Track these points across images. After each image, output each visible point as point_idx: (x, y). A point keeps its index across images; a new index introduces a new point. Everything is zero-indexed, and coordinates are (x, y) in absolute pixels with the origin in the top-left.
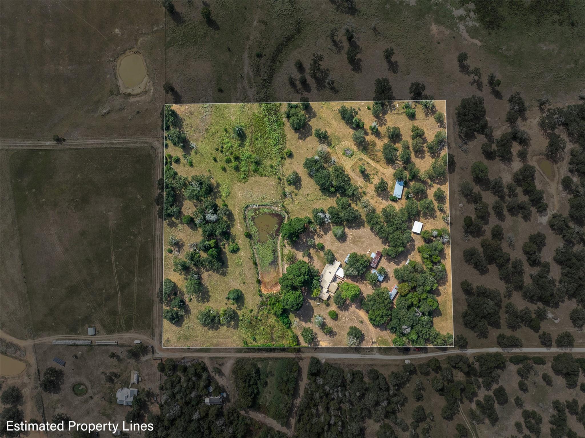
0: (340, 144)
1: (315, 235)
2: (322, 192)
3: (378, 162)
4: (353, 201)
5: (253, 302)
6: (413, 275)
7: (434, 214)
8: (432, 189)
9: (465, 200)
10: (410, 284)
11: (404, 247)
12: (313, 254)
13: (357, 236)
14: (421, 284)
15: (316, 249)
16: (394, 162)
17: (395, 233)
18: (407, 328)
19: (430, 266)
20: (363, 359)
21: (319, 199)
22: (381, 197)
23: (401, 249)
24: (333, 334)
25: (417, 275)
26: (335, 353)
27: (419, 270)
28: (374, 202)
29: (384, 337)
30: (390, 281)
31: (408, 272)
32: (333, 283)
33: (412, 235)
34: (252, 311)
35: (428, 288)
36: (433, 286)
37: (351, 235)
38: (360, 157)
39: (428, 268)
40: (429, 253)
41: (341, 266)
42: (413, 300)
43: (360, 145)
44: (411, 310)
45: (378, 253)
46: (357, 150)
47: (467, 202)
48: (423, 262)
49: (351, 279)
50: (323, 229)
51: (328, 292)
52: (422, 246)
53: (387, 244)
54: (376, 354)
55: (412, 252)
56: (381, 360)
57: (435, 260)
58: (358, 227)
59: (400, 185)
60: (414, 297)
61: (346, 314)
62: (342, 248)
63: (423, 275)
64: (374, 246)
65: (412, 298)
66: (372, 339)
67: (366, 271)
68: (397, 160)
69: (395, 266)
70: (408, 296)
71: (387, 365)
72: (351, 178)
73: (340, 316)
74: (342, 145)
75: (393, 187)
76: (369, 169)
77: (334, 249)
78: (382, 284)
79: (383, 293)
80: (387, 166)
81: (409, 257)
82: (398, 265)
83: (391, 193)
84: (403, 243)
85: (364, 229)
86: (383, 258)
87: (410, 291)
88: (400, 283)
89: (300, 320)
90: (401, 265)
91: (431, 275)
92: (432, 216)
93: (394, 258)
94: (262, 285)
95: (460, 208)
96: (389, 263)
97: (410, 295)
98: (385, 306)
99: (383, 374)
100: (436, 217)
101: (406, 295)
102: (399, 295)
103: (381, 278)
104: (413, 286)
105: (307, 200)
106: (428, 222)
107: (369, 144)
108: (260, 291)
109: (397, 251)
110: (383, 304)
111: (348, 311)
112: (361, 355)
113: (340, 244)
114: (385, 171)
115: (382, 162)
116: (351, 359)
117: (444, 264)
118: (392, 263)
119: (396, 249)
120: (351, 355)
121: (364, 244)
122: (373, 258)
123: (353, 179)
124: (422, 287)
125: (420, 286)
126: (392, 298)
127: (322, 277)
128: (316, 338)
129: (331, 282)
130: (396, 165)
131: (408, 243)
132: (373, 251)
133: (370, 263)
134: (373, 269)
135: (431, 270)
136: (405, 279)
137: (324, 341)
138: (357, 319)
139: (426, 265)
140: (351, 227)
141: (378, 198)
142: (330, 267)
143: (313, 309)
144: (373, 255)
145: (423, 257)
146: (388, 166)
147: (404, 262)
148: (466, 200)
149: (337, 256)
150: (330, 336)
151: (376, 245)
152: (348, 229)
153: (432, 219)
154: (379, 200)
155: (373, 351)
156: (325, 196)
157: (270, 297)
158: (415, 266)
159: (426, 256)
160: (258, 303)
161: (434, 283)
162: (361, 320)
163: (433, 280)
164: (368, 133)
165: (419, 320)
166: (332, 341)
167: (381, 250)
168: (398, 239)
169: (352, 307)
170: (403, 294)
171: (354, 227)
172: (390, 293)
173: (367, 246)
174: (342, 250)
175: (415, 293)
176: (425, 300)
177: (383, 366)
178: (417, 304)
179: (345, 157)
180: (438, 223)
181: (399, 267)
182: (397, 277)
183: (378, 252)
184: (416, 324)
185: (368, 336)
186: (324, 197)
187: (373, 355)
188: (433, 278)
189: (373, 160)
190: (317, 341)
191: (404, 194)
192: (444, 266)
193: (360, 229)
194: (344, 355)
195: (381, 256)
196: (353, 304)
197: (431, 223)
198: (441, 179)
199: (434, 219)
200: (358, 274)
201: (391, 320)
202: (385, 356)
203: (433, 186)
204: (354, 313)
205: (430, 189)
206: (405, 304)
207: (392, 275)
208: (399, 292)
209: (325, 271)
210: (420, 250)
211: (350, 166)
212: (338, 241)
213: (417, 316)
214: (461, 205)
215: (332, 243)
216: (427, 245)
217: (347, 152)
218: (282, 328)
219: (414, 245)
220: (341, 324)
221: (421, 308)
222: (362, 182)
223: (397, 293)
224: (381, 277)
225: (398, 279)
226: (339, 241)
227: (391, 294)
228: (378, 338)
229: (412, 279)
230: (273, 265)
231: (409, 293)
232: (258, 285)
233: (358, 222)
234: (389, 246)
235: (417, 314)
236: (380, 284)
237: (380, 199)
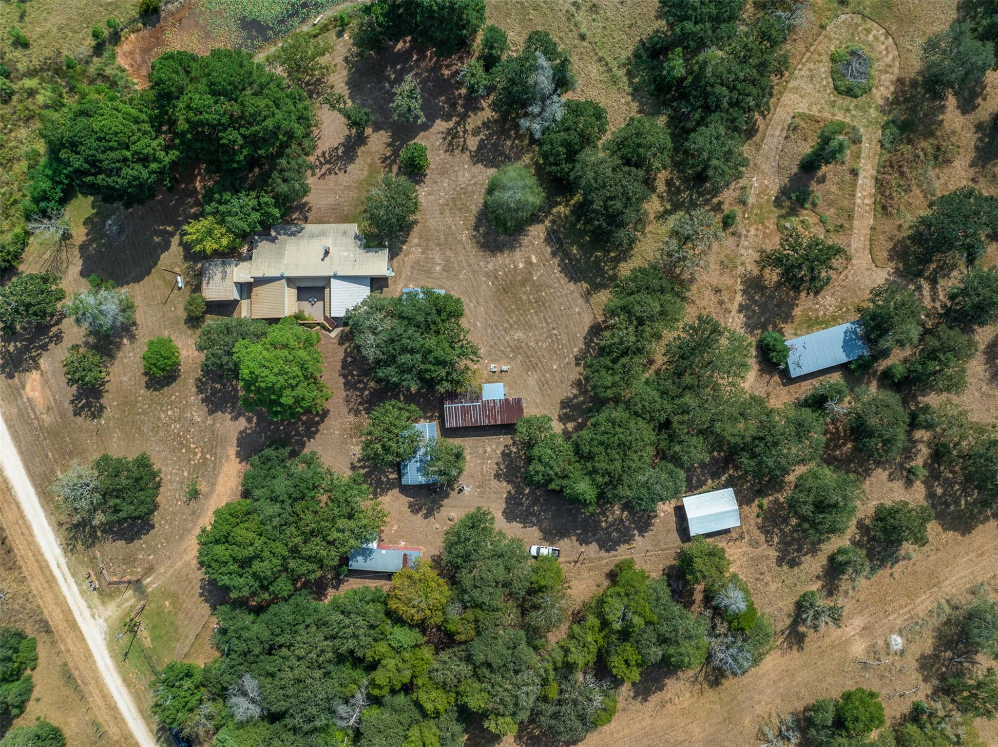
0: (869, 24)
1: (447, 118)
2: (637, 56)
3: (884, 208)
4: (669, 192)
5: (60, 29)
6: (499, 602)
7: (799, 550)
8: (898, 485)
9: (926, 644)
10: (454, 612)
11: (601, 496)
12: (369, 153)
13: (538, 287)
14: (480, 658)
15: (396, 153)
16: (920, 274)
17: (642, 424)
18: (253, 701)
19: (578, 657)
20: (51, 581)
21: (601, 59)
22: (751, 298)
23: (584, 487)
24: (89, 405)
25: (511, 616)
26: (21, 452)
27: (536, 618)
28: (715, 282)
29: (181, 616)
30: (426, 517)
31: (501, 574)
32: (290, 294)
33: (665, 509)
34: (22, 43)
35: (476, 702)
36: (497, 715)
37: (529, 263)
38: (862, 130)
39: (567, 651)
40: (636, 620)
41: (377, 283)
42: (391, 663)
43: (906, 100)
44: (346, 671)
45: (513, 406)
46: (881, 102)
47: (923, 657)
48: (578, 618)
49: (347, 354)
50: (488, 137)
51: (246, 289)
52: (644, 576)
53: (570, 426)
54: (101, 621)
55: (594, 546)
56: (88, 655)
57: (616, 663)
58: (573, 272)
59: (847, 345)
60: (407, 655)
61: (198, 413)
62: (456, 254)
63: (523, 646)
64: (532, 380)
65: (398, 650)
66: (149, 570)
67: (411, 398)
68: (934, 282)
69: (497, 509)
70: (397, 629)
71: (76, 688)
72: (757, 138)
73: (173, 391)
74: (868, 31)
75: (814, 323)
76: (834, 189)
77: (432, 223)
78: (396, 491)
79: (350, 517)
80: (886, 254)
81: (568, 545)
82: (510, 515)
83: (788, 329)
84: (614, 482)
85: (581, 301)
86: (504, 440)
87: (422, 626)
88: (436, 562)
89: (83, 248)
90: (513, 530)
91: (545, 682)
92: (788, 544)
93: (529, 481)
94: (146, 33)
95: (881, 643)
96: (497, 476)
97: (403, 636)
98: (295, 551)
99: (35, 694)
100: (793, 564)
101: (397, 619)
102: (384, 586)
103: (413, 475)
104: (451, 627)
105: (570, 17)
106: (754, 544)
107: (932, 134)
108: (116, 38)
109: (566, 477)
110: (298, 540)
111: (211, 412)
112: (63, 561)
113: (465, 236)
114: (861, 260)
115: (889, 226)
116: (29, 528)
117: (620, 705)
118: (505, 487)
119: (576, 470)
120: (45, 522)
121: (519, 334)
122: (478, 397)
123: (758, 147)
124: (465, 669)
125: (469, 659)
126: (358, 563)
127: (293, 234)
128: (44, 347)
129: (291, 281)
130: (912, 287)
131: (627, 506)
132: (509, 385)
133: (452, 396)
134: (435, 423)
135: (567, 669)
136: (465, 577)
137: (45, 382)
138: (197, 467)
139: (572, 636)
140: (560, 241)
141: (739, 287)
142: (350, 242)
143: (148, 273)
144: (494, 392)
145: (601, 602)
146: (891, 259)
147: (534, 532)
148: (928, 651)
149: (413, 249)
150: (77, 398)
151: (543, 384)
152: (543, 236)
153: (773, 554)
154: (731, 300)
155: (103, 603)
156: (629, 73)
157: (115, 83)
158: (541, 589)
159: (615, 611)
160: (65, 53)
161: (514, 714)
162: (203, 487)
163: (528, 703)
164: (974, 108)
165: (324, 729)
166: (63, 415)
167: (530, 411)
168: (625, 447)
169: (235, 418)
170: (393, 605)
171: (567, 255)
172: (374, 545)
173: (517, 348)
174: (447, 260)
175: (427, 653)
176: (417, 716)
177: (68, 677)
178: (380, 687)
179: (824, 68)
180: (773, 587)
181: (500, 523)
182: (454, 539)
183: (518, 401)
184: (295, 730)
185: (153, 550)
186: (621, 73)
187: (87, 613)
188: (532, 698)
189: (880, 184)
190: (33, 359)
191: (816, 382)
192: (608, 713)
193: (572, 286)
194: (31, 491)
195: (508, 428)
196: (249, 420)
197: (755, 561)
198: (957, 503)
199: (780, 561)
200: (378, 362)
201: (259, 610)
202: (109, 662)
203: (909, 483)
204: (214, 443)
205: (891, 478)
206: (355, 636)
207: (453, 514)
208: (396, 581)
209: (323, 234)
210: (626, 576)
211: (803, 107)
212: (473, 221)
213: (333, 712)
214: (897, 642)
215: (455, 204)
216: (665, 593)
217: (855, 65)
218: (18, 196)
219: (626, 538)
220: (145, 413)
221: (375, 711)
222: (763, 191)
223: (388, 576)
224: (419, 470)
225: (450, 546)
226: (476, 228)
227: (371, 551)
228: (165, 593)
229: (479, 606)
230: (244, 34)
231: (411, 627)
232: (134, 13)
233: (597, 261)
234: (567, 435)
235: (342, 709)
236: (391, 485)
237: (739, 298)
